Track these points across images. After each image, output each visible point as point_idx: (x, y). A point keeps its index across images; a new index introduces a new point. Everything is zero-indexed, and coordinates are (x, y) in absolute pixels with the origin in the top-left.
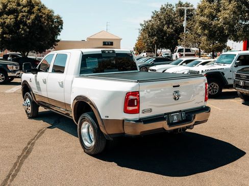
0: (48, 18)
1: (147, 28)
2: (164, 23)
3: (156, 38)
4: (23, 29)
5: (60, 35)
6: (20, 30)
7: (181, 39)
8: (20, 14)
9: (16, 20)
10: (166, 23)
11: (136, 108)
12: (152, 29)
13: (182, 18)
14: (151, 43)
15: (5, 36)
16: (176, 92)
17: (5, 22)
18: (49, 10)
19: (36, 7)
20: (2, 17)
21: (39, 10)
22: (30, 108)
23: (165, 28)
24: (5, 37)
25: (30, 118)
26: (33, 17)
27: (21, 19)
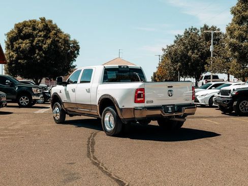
0: (65, 43)
1: (170, 54)
2: (189, 48)
3: (179, 64)
4: (38, 54)
5: (75, 60)
6: (36, 55)
7: (208, 64)
8: (36, 39)
9: (32, 45)
10: (191, 48)
11: (143, 99)
12: (175, 54)
13: (208, 43)
14: (175, 69)
15: (19, 61)
16: (170, 91)
17: (20, 47)
18: (65, 35)
19: (53, 32)
20: (17, 41)
21: (55, 34)
22: (59, 114)
23: (190, 53)
24: (20, 63)
25: (58, 123)
26: (49, 41)
27: (36, 44)
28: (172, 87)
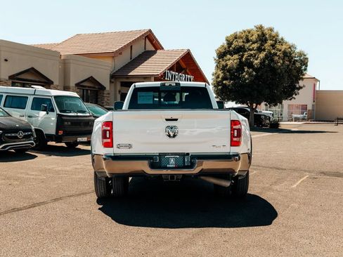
0: (285, 56)
4: (247, 72)
6: (244, 74)
8: (247, 53)
9: (241, 61)
11: (108, 140)
15: (224, 82)
16: (171, 127)
18: (288, 45)
19: (270, 42)
20: (225, 58)
21: (273, 45)
26: (262, 55)
27: (247, 59)
28: (176, 120)
